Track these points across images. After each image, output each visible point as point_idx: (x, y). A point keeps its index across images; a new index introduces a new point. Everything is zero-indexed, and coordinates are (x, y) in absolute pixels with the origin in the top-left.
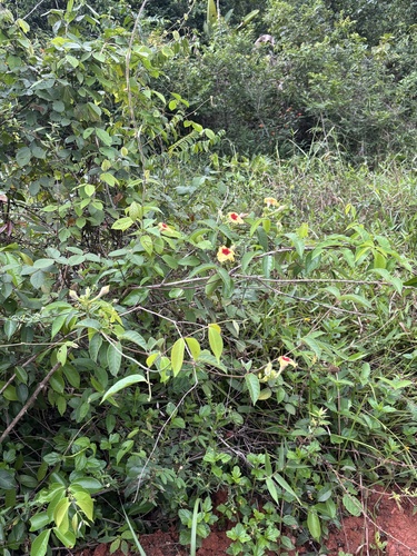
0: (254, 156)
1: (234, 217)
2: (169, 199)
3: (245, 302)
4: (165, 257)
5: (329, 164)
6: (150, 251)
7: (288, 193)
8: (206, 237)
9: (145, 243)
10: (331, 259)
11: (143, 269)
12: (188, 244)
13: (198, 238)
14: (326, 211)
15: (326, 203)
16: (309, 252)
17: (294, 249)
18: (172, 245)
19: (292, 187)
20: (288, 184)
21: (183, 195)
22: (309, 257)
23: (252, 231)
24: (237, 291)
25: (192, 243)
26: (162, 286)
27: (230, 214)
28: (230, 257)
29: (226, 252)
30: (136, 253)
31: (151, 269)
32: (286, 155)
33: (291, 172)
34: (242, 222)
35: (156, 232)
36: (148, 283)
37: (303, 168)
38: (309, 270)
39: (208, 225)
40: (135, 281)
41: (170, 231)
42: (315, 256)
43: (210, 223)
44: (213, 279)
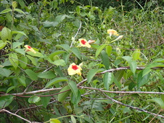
0: (106, 9)
1: (83, 42)
2: (36, 29)
3: (93, 111)
4: (27, 71)
5: (158, 15)
6: (16, 66)
7: (129, 34)
8: (61, 57)
9: (13, 59)
10: (158, 78)
11: (10, 80)
12: (47, 61)
13: (55, 57)
14: (156, 48)
15: (156, 42)
16: (140, 71)
17: (129, 68)
18: (34, 62)
19: (132, 30)
20: (129, 28)
21: (48, 28)
22: (141, 74)
23: (97, 54)
24: (87, 103)
25: (50, 61)
26: (25, 94)
27: (80, 40)
28: (78, 71)
29: (75, 68)
30: (5, 67)
31: (17, 81)
32: (128, 9)
33: (131, 20)
34: (89, 46)
35: (22, 52)
36: (13, 91)
37: (139, 18)
38: (140, 85)
39: (64, 48)
40: (4, 90)
41: (33, 51)
42: (145, 74)
43: (65, 47)
44: (64, 89)
